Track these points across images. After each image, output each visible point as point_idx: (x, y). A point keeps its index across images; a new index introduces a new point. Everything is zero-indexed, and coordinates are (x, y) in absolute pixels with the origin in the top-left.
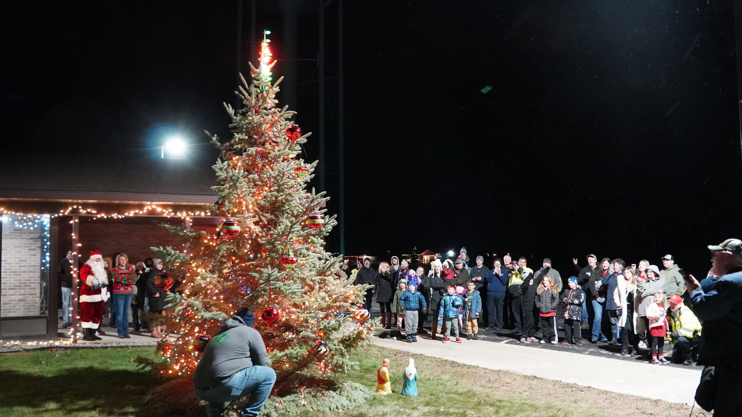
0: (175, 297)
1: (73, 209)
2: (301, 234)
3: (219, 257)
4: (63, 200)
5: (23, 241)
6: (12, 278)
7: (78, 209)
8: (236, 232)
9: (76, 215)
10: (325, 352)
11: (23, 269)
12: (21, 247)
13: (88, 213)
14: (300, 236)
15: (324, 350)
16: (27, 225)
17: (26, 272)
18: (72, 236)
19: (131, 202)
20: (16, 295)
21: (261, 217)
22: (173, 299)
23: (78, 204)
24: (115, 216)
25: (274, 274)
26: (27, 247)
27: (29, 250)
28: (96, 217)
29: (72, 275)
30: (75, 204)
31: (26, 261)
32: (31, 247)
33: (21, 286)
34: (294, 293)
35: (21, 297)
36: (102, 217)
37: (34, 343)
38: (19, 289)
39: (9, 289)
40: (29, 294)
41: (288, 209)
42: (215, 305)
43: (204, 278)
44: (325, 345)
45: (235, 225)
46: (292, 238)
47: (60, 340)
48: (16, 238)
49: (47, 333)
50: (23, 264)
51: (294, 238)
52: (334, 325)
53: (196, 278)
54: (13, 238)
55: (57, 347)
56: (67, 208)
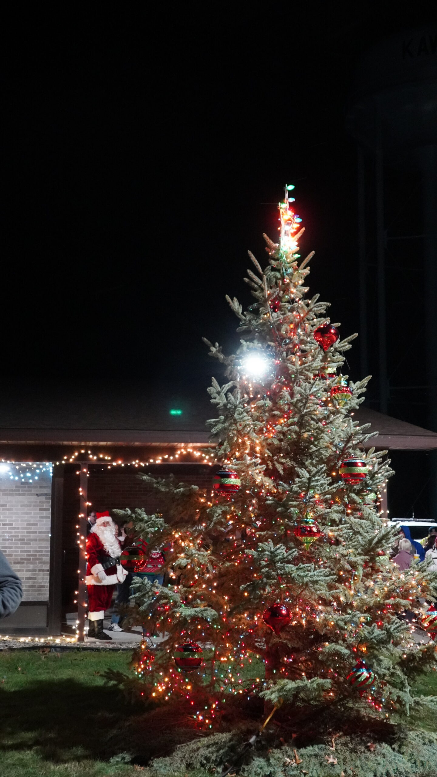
0: (143, 583)
1: (80, 454)
2: (327, 490)
3: (213, 523)
4: (66, 443)
5: (34, 498)
6: (19, 548)
7: (86, 453)
8: (233, 487)
9: (84, 462)
10: (367, 679)
11: (32, 536)
12: (30, 506)
13: (99, 459)
14: (326, 493)
15: (366, 674)
16: (25, 477)
17: (36, 540)
18: (79, 492)
19: (157, 444)
20: (23, 571)
21: (276, 463)
22: (140, 586)
23: (87, 448)
24: (136, 463)
25: (279, 551)
26: (37, 506)
27: (40, 510)
28: (111, 465)
29: (78, 545)
30: (82, 447)
31: (36, 525)
32: (43, 506)
33: (30, 559)
34: (316, 582)
35: (29, 574)
36: (119, 466)
37: (28, 640)
38: (27, 563)
39: (15, 563)
40: (40, 571)
41: (316, 451)
42: (203, 598)
43: (189, 556)
44: (369, 668)
45: (233, 477)
46: (314, 497)
47: (62, 635)
48: (24, 495)
49: (47, 626)
50: (33, 529)
51: (317, 496)
52: (379, 635)
53: (179, 555)
54: (19, 495)
55: (56, 647)
56: (73, 453)
